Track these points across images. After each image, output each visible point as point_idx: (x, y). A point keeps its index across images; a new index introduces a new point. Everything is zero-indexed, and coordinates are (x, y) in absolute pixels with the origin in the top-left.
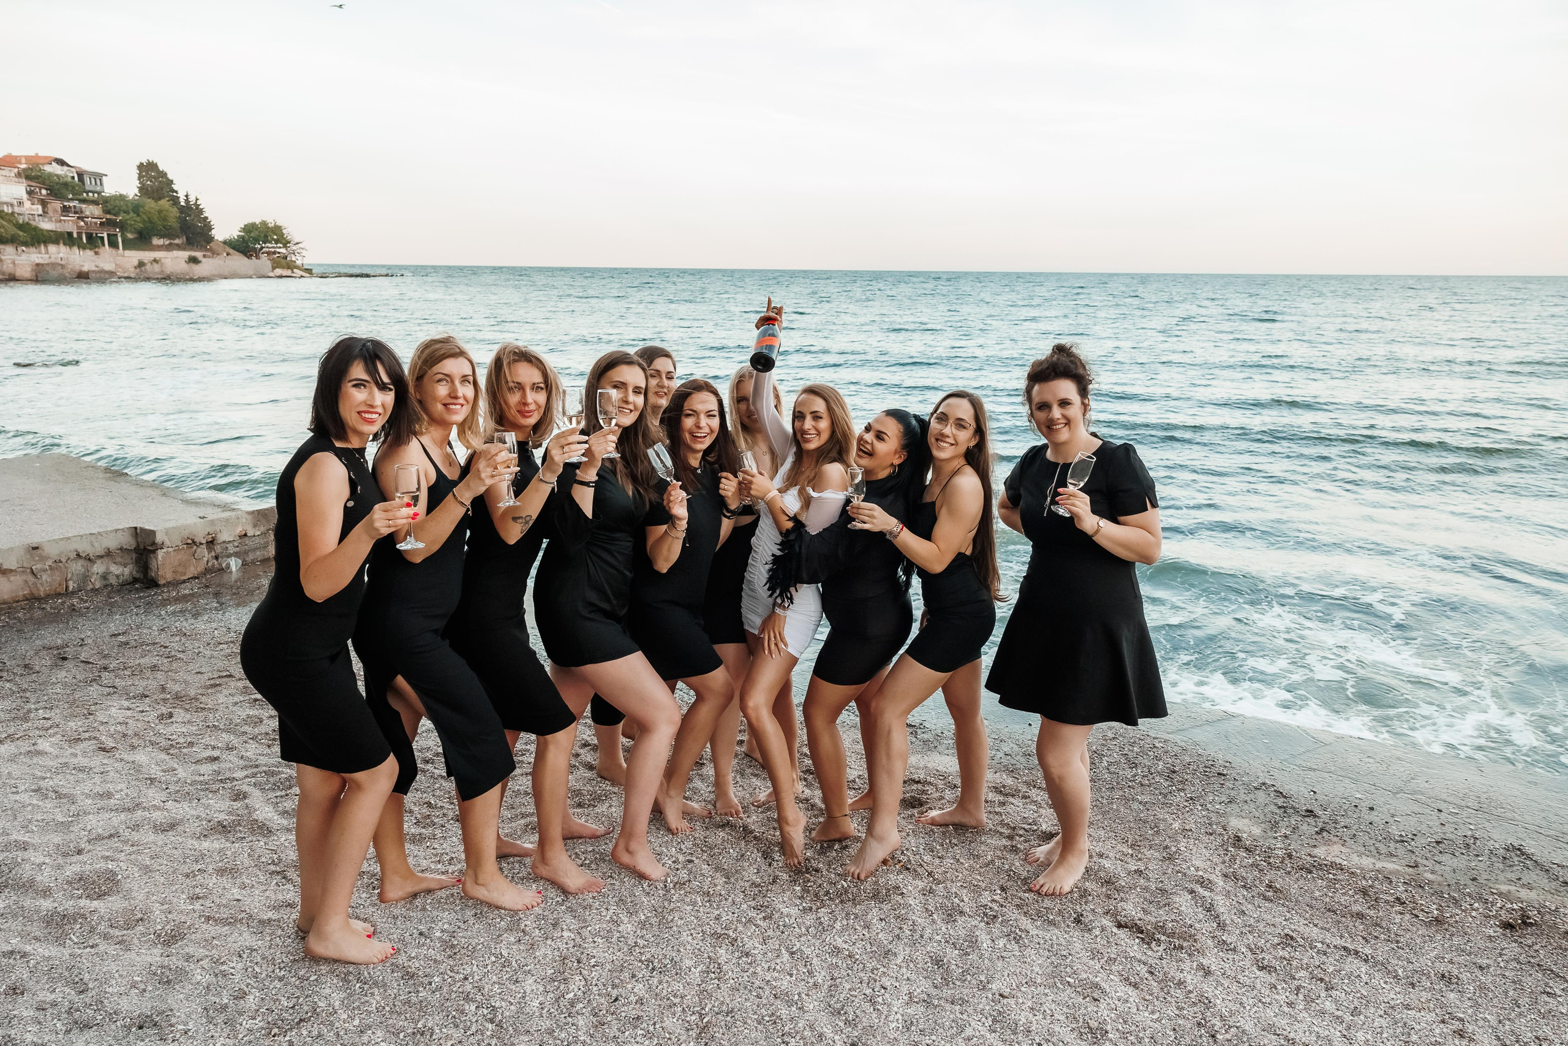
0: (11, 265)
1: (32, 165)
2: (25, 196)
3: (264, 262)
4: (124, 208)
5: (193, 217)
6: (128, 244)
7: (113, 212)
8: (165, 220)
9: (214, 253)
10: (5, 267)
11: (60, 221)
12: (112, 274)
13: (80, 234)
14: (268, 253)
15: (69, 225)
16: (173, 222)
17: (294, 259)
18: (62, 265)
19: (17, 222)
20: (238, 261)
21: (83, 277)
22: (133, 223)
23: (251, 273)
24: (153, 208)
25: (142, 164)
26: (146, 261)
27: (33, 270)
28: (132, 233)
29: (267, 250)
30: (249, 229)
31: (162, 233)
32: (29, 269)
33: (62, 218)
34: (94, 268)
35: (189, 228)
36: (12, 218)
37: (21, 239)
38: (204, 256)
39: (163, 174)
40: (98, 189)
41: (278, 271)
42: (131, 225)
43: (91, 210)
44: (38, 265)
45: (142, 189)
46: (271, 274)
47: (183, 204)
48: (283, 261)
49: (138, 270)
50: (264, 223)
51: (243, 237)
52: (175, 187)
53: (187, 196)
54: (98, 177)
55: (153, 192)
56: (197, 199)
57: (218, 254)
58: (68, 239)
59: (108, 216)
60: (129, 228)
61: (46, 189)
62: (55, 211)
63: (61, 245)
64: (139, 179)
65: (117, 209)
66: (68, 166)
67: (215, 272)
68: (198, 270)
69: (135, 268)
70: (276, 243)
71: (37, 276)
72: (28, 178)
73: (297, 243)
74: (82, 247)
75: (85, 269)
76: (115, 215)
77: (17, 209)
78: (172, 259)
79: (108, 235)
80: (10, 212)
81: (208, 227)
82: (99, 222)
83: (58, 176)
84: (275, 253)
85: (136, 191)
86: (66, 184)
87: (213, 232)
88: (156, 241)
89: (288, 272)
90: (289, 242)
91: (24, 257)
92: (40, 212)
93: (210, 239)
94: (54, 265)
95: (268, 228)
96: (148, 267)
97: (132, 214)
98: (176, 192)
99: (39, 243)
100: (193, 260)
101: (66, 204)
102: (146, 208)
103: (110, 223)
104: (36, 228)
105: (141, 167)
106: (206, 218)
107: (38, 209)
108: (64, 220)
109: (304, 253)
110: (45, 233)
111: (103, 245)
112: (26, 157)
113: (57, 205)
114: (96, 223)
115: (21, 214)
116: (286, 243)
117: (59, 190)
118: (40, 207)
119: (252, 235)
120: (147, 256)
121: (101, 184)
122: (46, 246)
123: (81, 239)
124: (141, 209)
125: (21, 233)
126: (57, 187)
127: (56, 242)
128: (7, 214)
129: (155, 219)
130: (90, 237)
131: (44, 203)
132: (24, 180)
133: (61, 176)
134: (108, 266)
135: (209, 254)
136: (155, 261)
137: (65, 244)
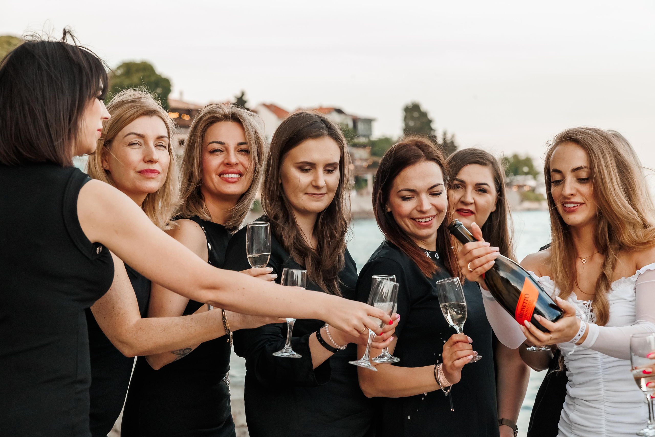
3: (512, 196)
14: (519, 187)
25: (407, 106)
34: (357, 210)
39: (424, 115)
40: (368, 133)
41: (527, 204)
43: (361, 154)
45: (407, 131)
46: (519, 208)
47: (439, 141)
48: (531, 195)
50: (515, 157)
52: (433, 126)
53: (445, 134)
54: (369, 121)
55: (414, 131)
56: (453, 136)
59: (374, 158)
64: (404, 120)
66: (345, 114)
82: (366, 166)
84: (524, 186)
85: (401, 133)
89: (535, 206)
95: (519, 160)
98: (435, 131)
105: (406, 109)
111: (367, 186)
114: (363, 166)
121: (371, 129)
130: (357, 180)
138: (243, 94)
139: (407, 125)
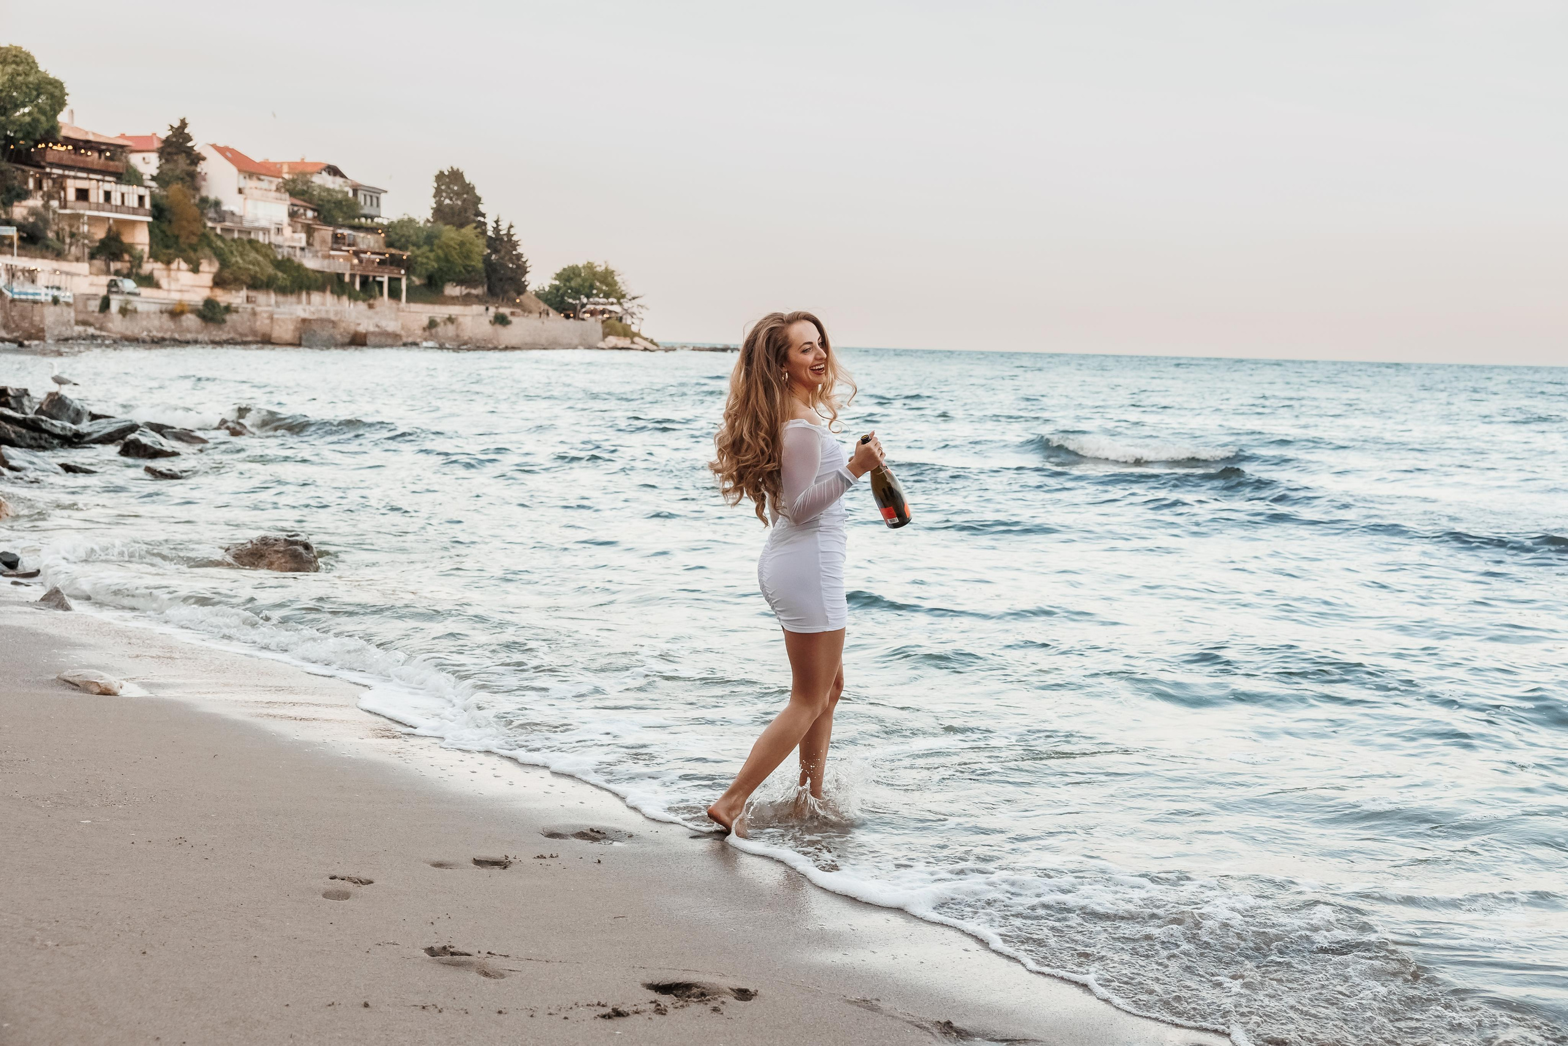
0: (267, 321)
1: (297, 175)
2: (286, 219)
3: (593, 325)
4: (414, 238)
5: (503, 253)
6: (415, 296)
7: (397, 244)
8: (467, 256)
9: (527, 311)
10: (258, 323)
11: (329, 257)
12: (396, 336)
13: (353, 276)
14: (593, 313)
15: (341, 263)
16: (477, 263)
17: (629, 322)
18: (333, 322)
19: (275, 257)
20: (556, 322)
21: (358, 341)
22: (425, 260)
23: (576, 341)
24: (452, 239)
25: (442, 173)
26: (438, 320)
27: (297, 329)
28: (419, 276)
29: (590, 307)
30: (568, 275)
31: (462, 277)
32: (291, 327)
33: (332, 253)
34: (372, 329)
35: (495, 271)
36: (269, 252)
37: (280, 283)
38: (513, 314)
39: (469, 189)
40: (373, 212)
41: (612, 340)
42: (422, 264)
43: (367, 241)
44: (304, 320)
45: (439, 212)
46: (601, 344)
47: (490, 233)
48: (617, 323)
49: (427, 333)
50: (590, 267)
51: (557, 288)
52: (482, 208)
54: (375, 194)
55: (453, 214)
56: (511, 226)
57: (530, 312)
58: (336, 284)
59: (393, 251)
60: (418, 269)
61: (314, 210)
62: (323, 242)
63: (328, 293)
64: (435, 197)
65: (403, 240)
66: (343, 176)
67: (528, 340)
68: (506, 335)
69: (424, 329)
70: (607, 296)
71: (300, 338)
72: (293, 194)
73: (634, 298)
74: (353, 297)
75: (362, 329)
76: (400, 249)
77: (275, 239)
78: (473, 316)
79: (390, 279)
80: (267, 242)
81: (522, 270)
82: (378, 260)
83: (328, 190)
84: (603, 312)
85: (429, 214)
86: (339, 204)
87: (528, 278)
88: (450, 290)
90: (624, 296)
91: (282, 309)
92: (303, 244)
93: (521, 289)
94: (323, 321)
95: (595, 274)
96: (440, 330)
97: (426, 248)
98: (483, 215)
99: (300, 289)
100: (501, 320)
101: (339, 231)
102: (443, 239)
103: (395, 262)
104: (300, 267)
105: (440, 177)
106: (519, 256)
107: (301, 238)
108: (333, 257)
109: (644, 313)
110: (311, 274)
111: (381, 294)
112: (289, 164)
113: (326, 232)
114: (373, 262)
115: (280, 246)
116: (620, 298)
117: (329, 211)
118: (303, 236)
119: (573, 284)
120: (440, 312)
121: (378, 205)
122: (308, 294)
123: (353, 283)
124: (436, 241)
125: (280, 274)
126: (327, 206)
127: (321, 289)
128: (263, 245)
129: (455, 255)
130: (365, 282)
131: (309, 230)
132: (287, 196)
133: (334, 190)
134: (391, 326)
135: (518, 311)
136: (451, 320)
137: (332, 292)
138: (184, 124)
139: (439, 204)
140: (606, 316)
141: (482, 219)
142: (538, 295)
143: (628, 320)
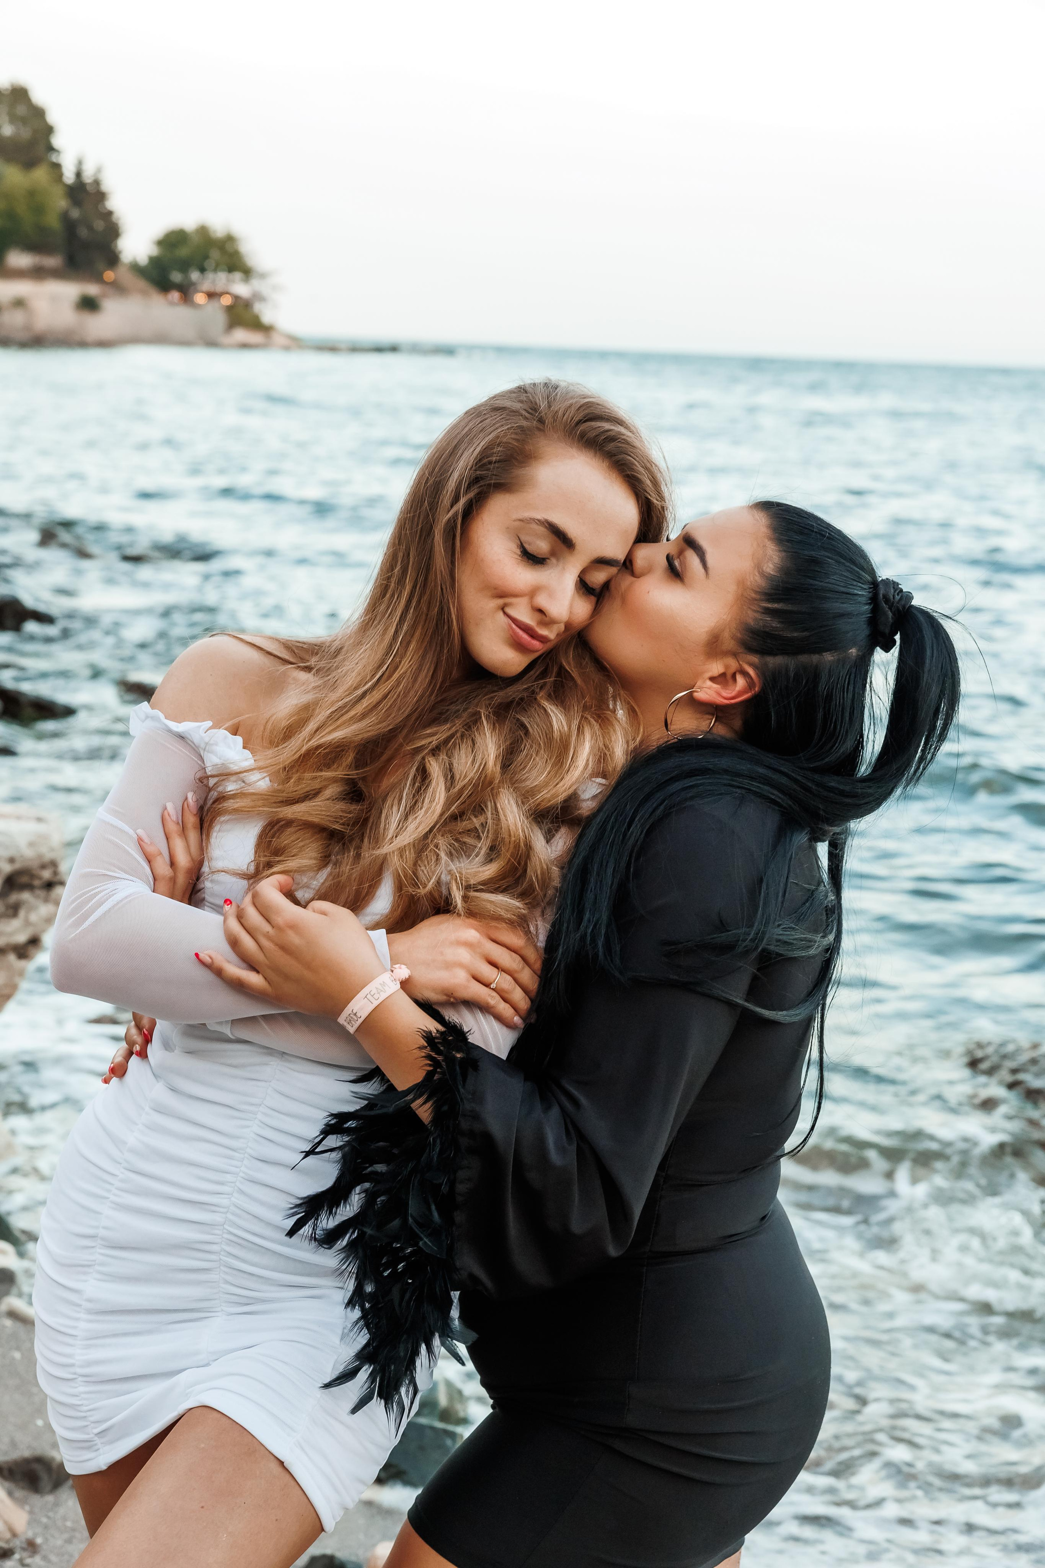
3: (212, 312)
5: (86, 208)
8: (39, 209)
9: (118, 288)
14: (212, 295)
16: (53, 221)
17: (259, 309)
23: (191, 336)
24: (18, 185)
29: (206, 286)
30: (173, 242)
31: (31, 241)
35: (76, 232)
38: (103, 295)
39: (39, 113)
41: (241, 335)
46: (225, 341)
47: (69, 179)
48: (244, 311)
50: (203, 230)
51: (154, 261)
52: (57, 141)
53: (81, 164)
55: (18, 149)
56: (99, 172)
57: (125, 292)
68: (96, 325)
70: (228, 271)
78: (47, 298)
81: (113, 231)
84: (225, 293)
87: (120, 243)
88: (19, 259)
89: (254, 337)
90: (252, 271)
93: (113, 259)
95: (211, 239)
98: (59, 153)
100: (88, 304)
106: (110, 213)
116: (247, 272)
119: (180, 253)
129: (22, 210)
136: (19, 303)
140: (226, 301)
141: (54, 158)
142: (135, 268)
143: (258, 307)
